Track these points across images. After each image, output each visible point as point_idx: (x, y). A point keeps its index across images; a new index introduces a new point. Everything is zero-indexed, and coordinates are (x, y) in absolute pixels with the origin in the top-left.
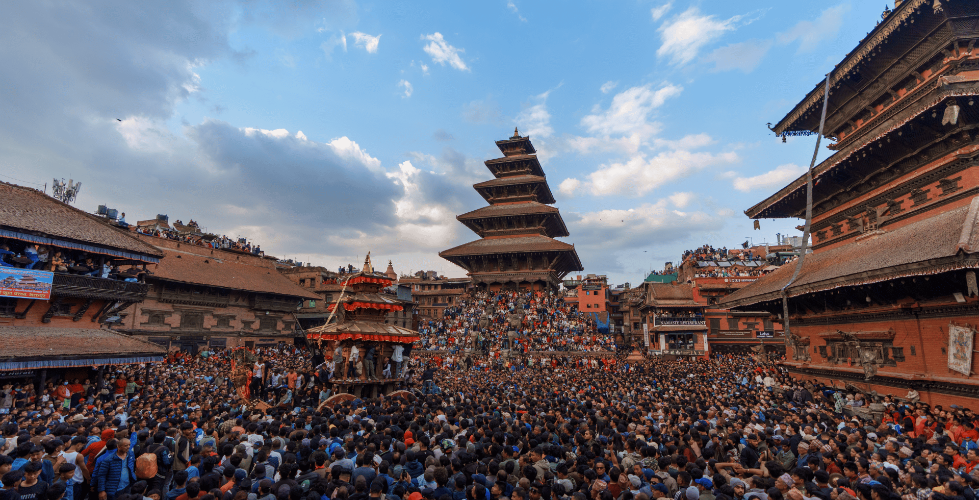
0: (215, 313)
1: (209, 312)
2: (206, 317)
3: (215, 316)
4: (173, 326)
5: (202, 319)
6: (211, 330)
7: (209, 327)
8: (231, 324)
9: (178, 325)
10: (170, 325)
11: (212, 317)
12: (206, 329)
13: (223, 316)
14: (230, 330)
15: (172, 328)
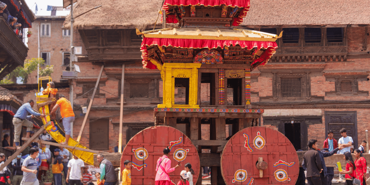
0: (328, 71)
1: (319, 71)
2: (313, 79)
3: (328, 77)
4: (262, 94)
5: (308, 82)
6: (326, 98)
7: (322, 94)
8: (360, 88)
9: (270, 93)
10: (257, 93)
11: (323, 78)
12: (316, 97)
13: (344, 75)
14: (362, 98)
15: (261, 98)
